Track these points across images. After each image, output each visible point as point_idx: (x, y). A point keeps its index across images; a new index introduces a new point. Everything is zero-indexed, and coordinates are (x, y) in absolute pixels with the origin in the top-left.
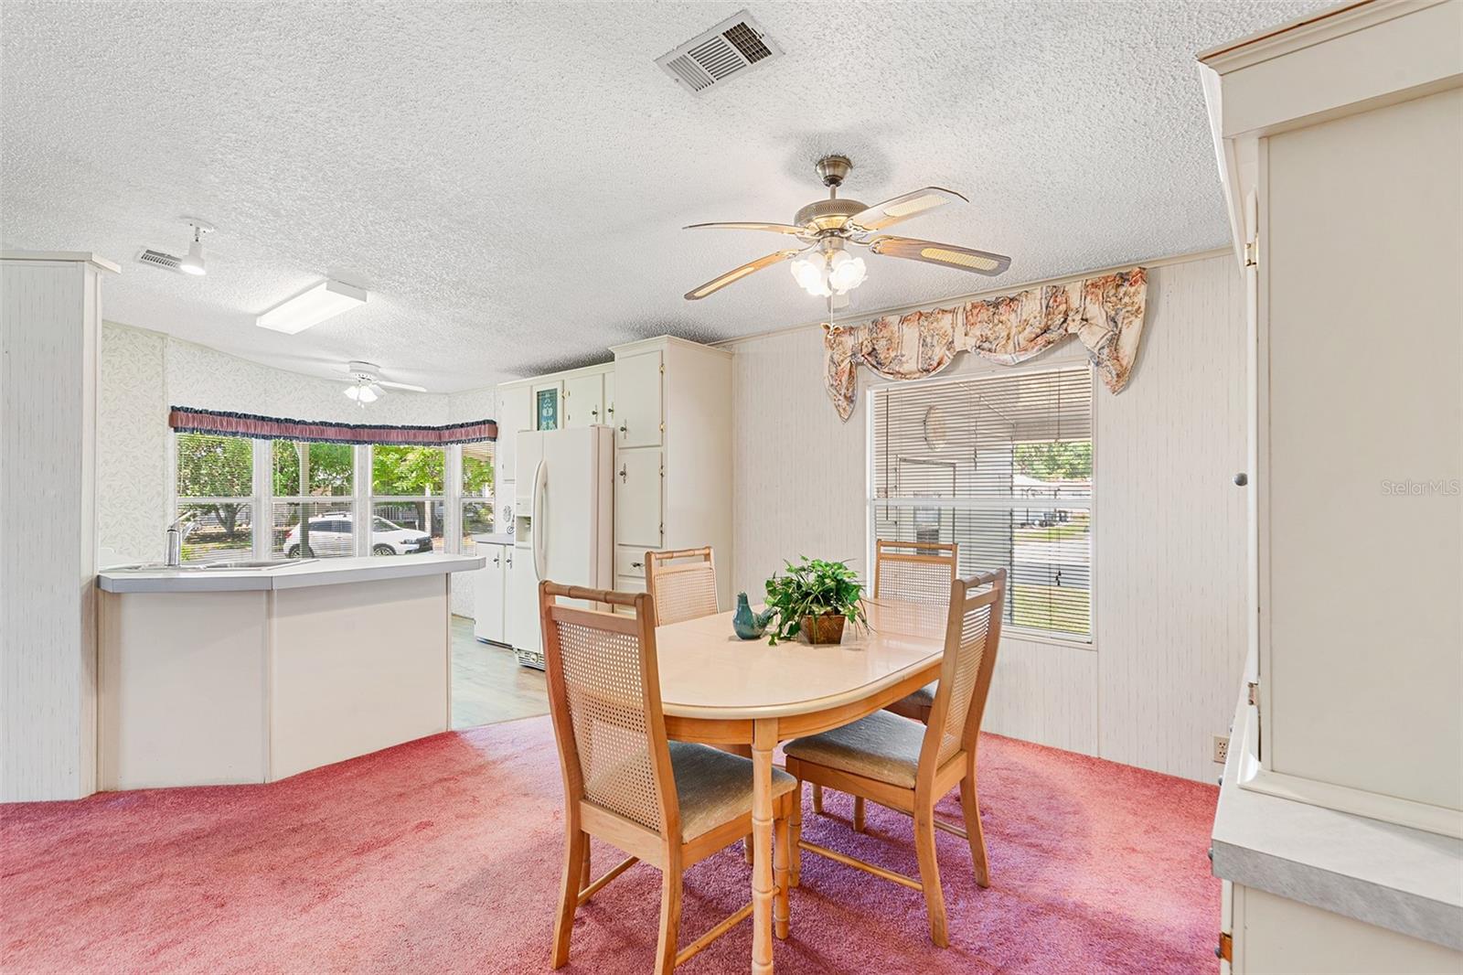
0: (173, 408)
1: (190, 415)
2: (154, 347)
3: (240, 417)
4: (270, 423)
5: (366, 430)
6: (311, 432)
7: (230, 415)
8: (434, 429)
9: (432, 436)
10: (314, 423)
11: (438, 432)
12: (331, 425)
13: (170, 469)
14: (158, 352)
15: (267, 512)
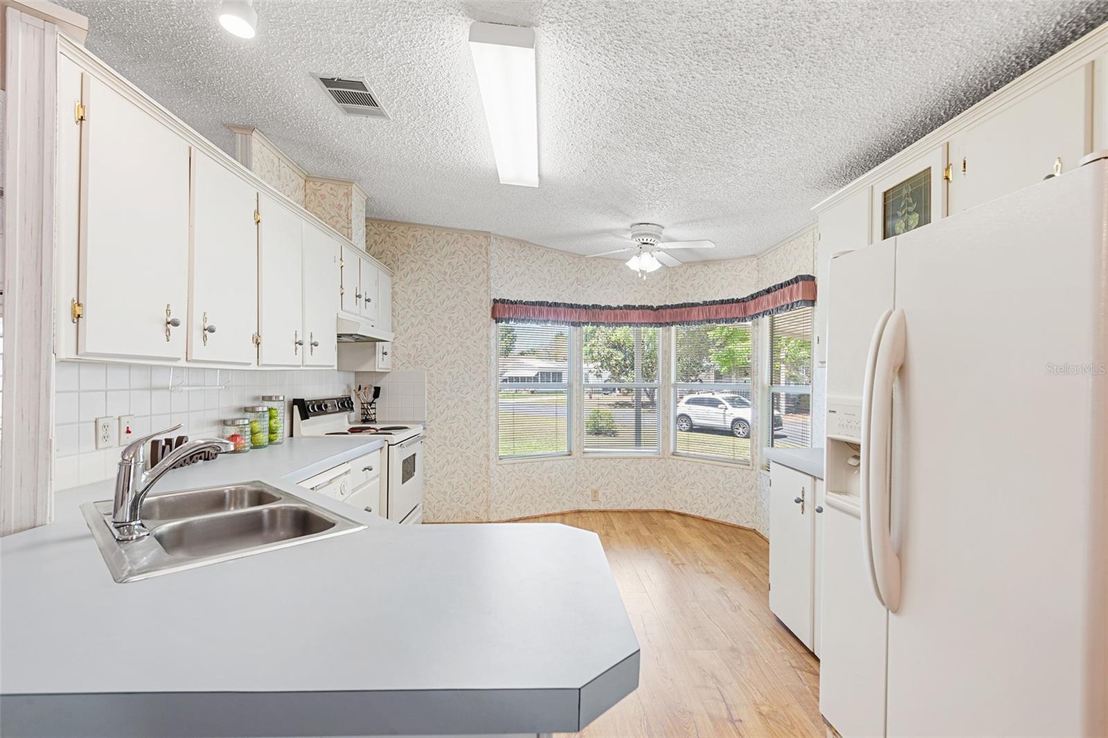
0: (495, 301)
1: (506, 306)
2: (481, 246)
3: (550, 306)
4: (578, 310)
5: (668, 310)
6: (616, 316)
7: (541, 304)
8: (738, 301)
9: (736, 310)
10: (619, 308)
11: (742, 305)
12: (634, 307)
13: (492, 357)
14: (483, 251)
15: (578, 398)
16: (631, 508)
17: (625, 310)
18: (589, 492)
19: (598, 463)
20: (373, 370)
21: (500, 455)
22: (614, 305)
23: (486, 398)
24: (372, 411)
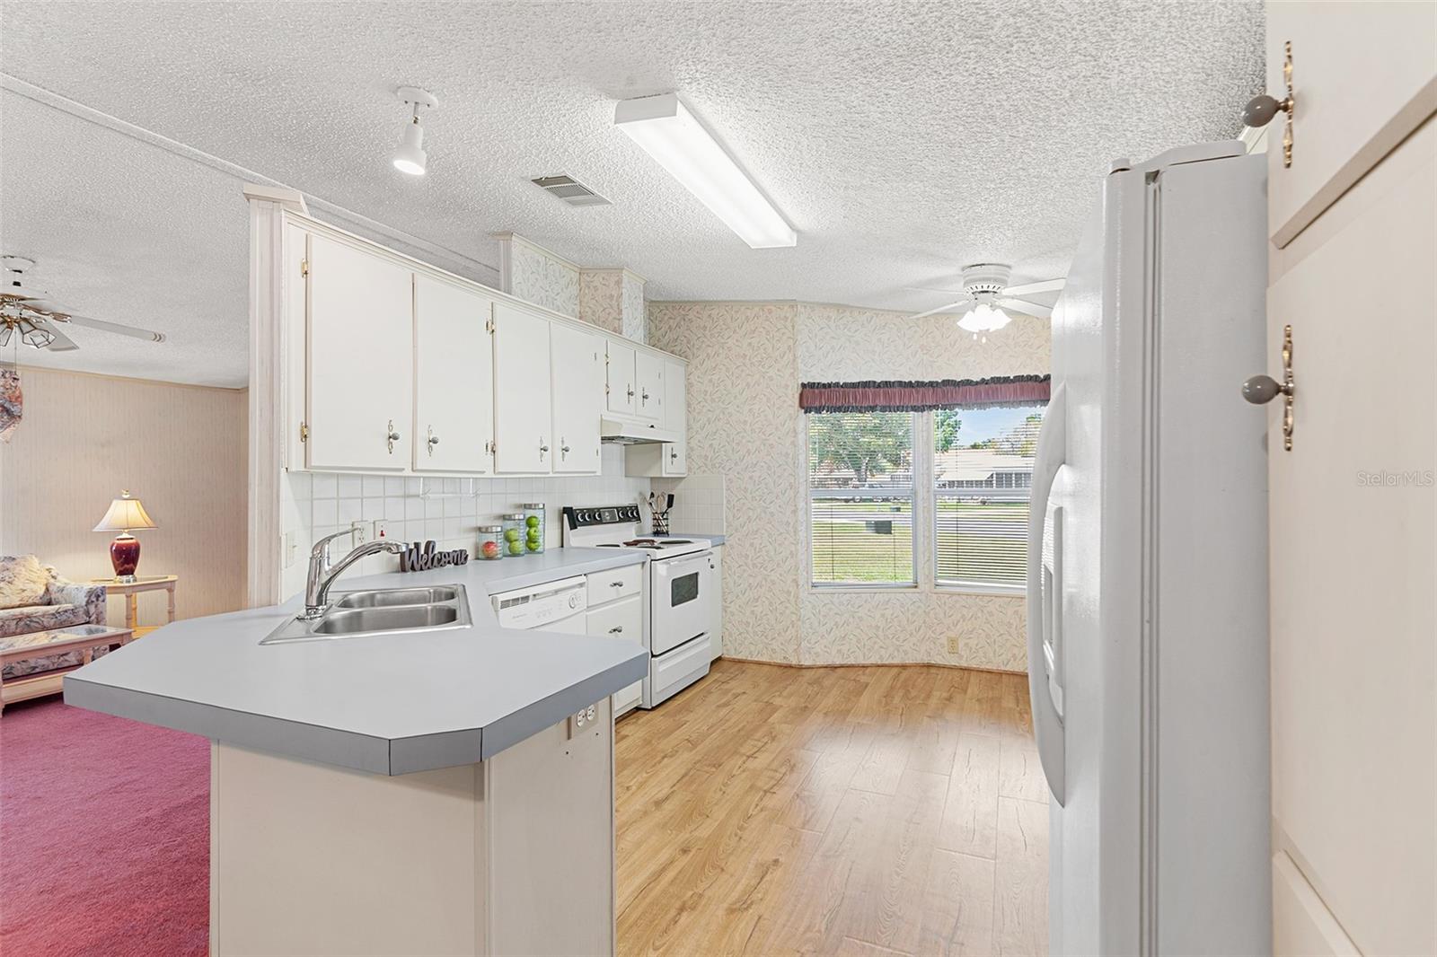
0: (804, 385)
1: (816, 391)
2: (786, 318)
3: (879, 386)
4: (921, 390)
10: (984, 382)
12: (1006, 380)
13: (800, 457)
14: (789, 324)
15: (926, 510)
16: (1009, 668)
17: (993, 385)
18: (944, 640)
19: (956, 601)
20: (658, 475)
21: (814, 581)
22: (976, 378)
23: (793, 508)
24: (664, 523)
